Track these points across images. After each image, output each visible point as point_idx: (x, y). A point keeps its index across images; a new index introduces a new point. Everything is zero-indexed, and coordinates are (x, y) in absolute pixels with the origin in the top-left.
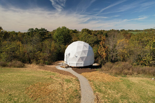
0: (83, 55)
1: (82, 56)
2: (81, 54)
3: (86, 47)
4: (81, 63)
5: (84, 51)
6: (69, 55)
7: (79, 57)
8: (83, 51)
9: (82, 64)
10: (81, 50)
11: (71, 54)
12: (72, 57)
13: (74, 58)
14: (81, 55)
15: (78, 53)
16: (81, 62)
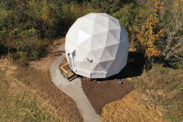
0: (106, 57)
1: (104, 60)
2: (103, 55)
3: (114, 35)
4: (100, 72)
5: (109, 49)
6: (74, 54)
7: (96, 62)
8: (106, 48)
9: (102, 74)
10: (102, 46)
11: (77, 53)
12: (82, 60)
13: (85, 62)
14: (102, 58)
15: (94, 52)
16: (101, 70)
